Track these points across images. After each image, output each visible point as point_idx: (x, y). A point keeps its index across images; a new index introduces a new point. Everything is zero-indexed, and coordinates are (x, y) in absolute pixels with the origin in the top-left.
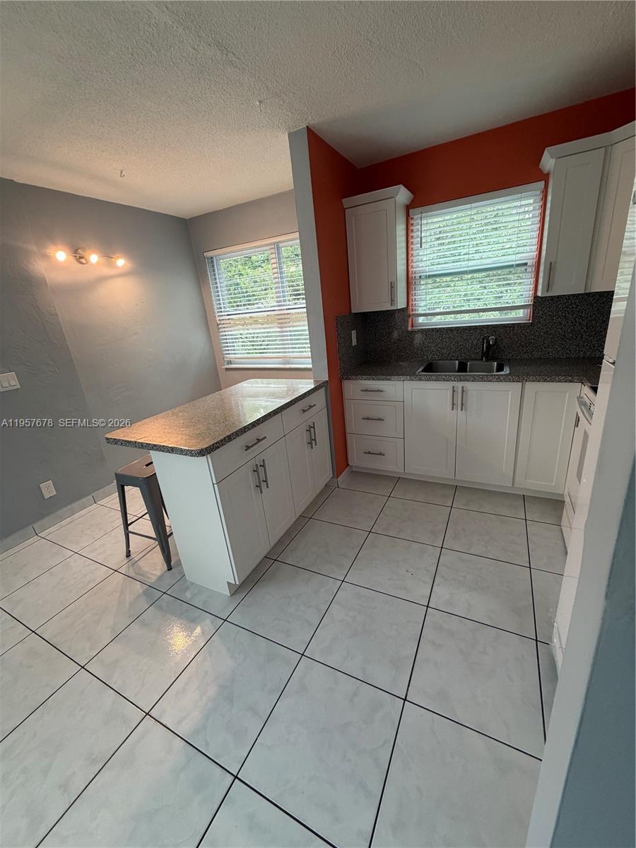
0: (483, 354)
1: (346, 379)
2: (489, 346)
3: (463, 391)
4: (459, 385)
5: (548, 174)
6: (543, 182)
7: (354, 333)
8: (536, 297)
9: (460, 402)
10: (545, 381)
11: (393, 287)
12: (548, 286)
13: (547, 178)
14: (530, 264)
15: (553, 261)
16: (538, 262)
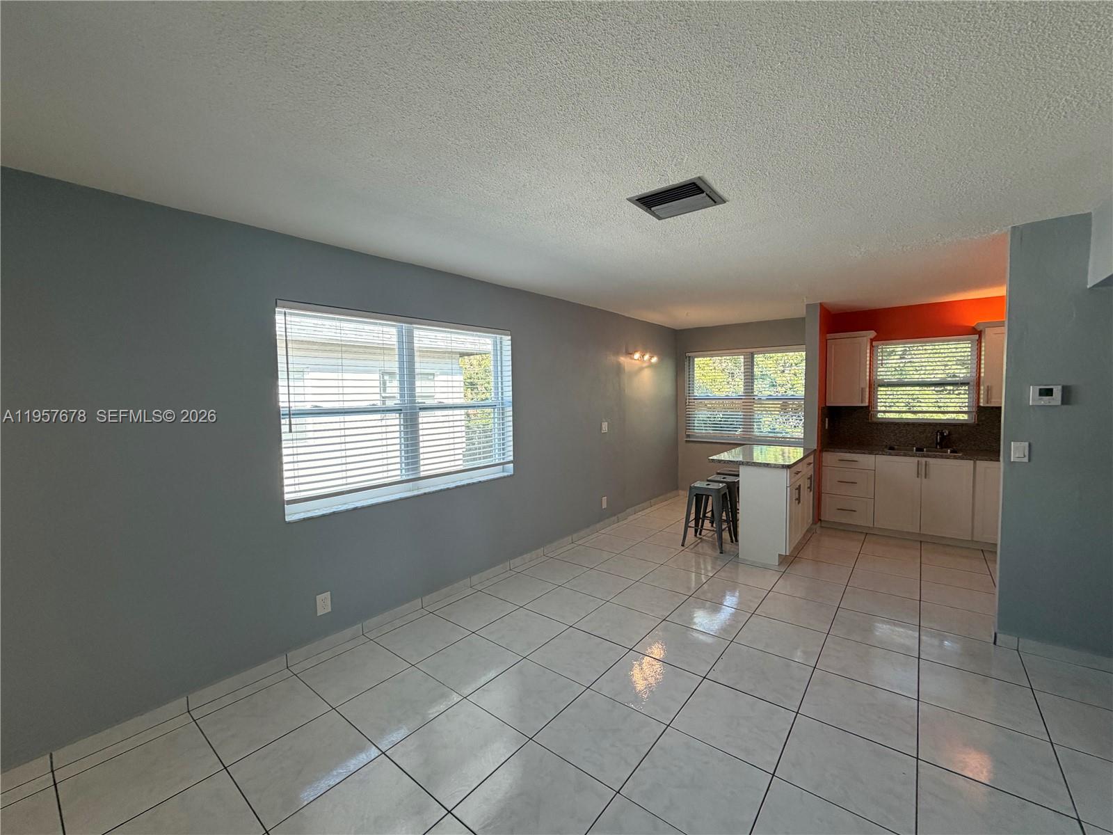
0: (937, 444)
1: (826, 451)
2: (943, 437)
3: (926, 465)
4: (923, 460)
5: (981, 331)
6: (978, 336)
7: (827, 419)
8: (979, 407)
9: (923, 473)
10: (991, 460)
11: (863, 390)
12: (988, 400)
13: (980, 333)
14: (971, 383)
15: (990, 385)
16: (978, 384)
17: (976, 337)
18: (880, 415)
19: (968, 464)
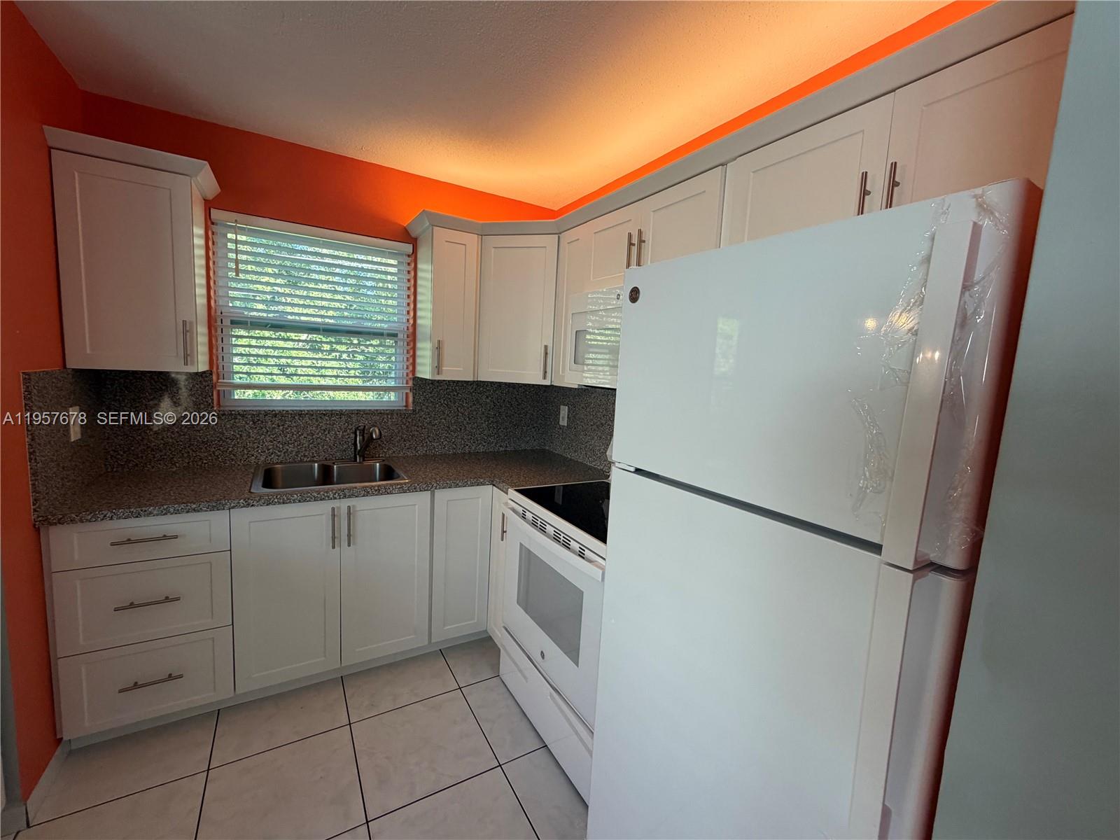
0: (357, 453)
1: (57, 523)
4: (343, 504)
5: (416, 237)
6: (411, 246)
8: (415, 378)
9: (345, 537)
10: (457, 486)
11: (187, 331)
12: (438, 368)
13: (414, 242)
14: (401, 336)
15: (441, 339)
16: (412, 337)
17: (408, 248)
18: (238, 395)
19: (420, 500)
